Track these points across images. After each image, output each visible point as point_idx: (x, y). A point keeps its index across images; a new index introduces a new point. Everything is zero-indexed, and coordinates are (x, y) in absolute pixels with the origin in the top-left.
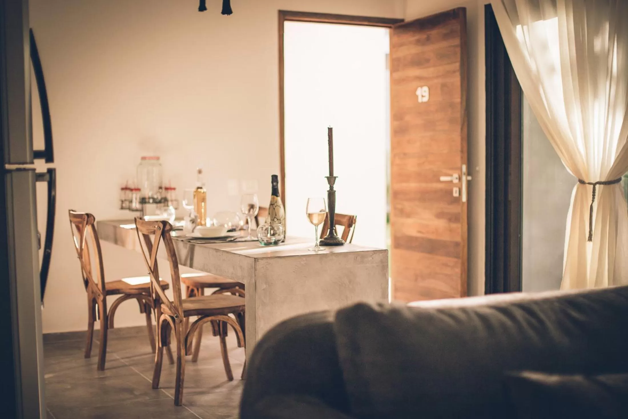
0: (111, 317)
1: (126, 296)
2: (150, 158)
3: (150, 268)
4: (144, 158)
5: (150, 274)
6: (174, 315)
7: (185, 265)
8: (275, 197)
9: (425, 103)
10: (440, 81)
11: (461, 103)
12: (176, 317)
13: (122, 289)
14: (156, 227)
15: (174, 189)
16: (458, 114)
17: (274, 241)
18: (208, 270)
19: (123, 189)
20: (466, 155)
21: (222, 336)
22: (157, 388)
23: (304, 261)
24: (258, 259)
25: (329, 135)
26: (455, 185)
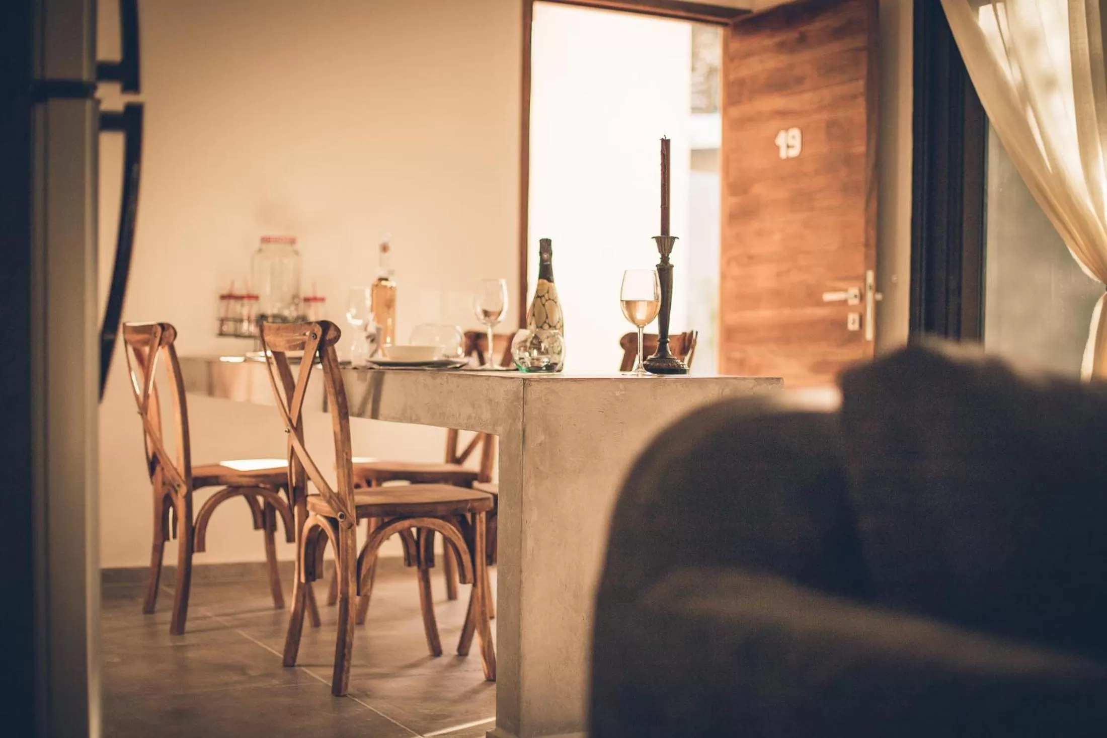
0: (200, 530)
1: (231, 489)
2: (277, 240)
3: (290, 420)
4: (265, 240)
5: (289, 431)
6: (337, 514)
7: (360, 415)
8: (545, 281)
9: (794, 159)
10: (824, 116)
11: (867, 155)
12: (341, 517)
13: (224, 476)
14: (308, 333)
15: (322, 300)
16: (861, 175)
17: (545, 364)
18: (414, 418)
19: (223, 297)
20: (873, 252)
21: (423, 567)
22: (293, 666)
23: (621, 391)
24: (530, 381)
25: (662, 154)
26: (853, 309)
